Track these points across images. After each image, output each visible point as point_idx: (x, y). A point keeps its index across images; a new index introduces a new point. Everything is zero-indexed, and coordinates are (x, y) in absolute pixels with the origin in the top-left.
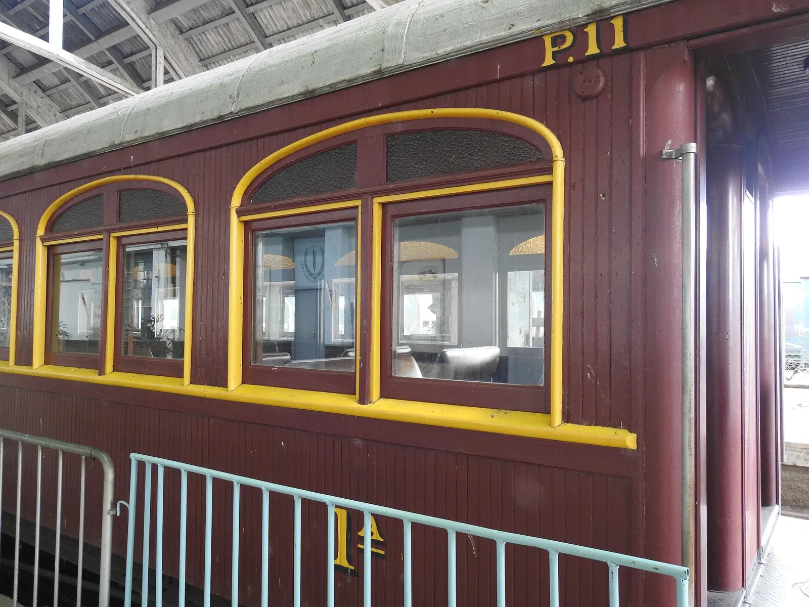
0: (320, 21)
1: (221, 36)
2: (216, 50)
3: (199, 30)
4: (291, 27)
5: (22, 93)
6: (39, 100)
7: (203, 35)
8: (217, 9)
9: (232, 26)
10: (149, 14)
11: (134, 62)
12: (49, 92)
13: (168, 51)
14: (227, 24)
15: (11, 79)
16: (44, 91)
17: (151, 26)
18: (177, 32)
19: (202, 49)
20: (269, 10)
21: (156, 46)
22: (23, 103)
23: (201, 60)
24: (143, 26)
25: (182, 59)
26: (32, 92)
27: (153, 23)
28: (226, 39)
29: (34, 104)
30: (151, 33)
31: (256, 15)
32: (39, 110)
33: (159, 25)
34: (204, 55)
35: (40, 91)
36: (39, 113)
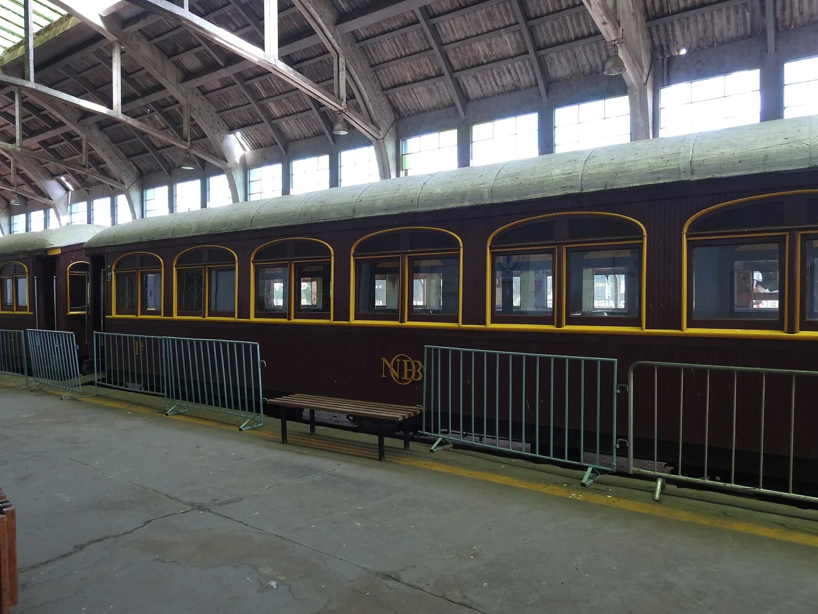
0: (502, 31)
1: (396, 44)
2: (389, 56)
3: (376, 39)
4: (469, 36)
5: (187, 96)
6: (200, 101)
7: (378, 44)
8: (398, 21)
9: (410, 36)
10: (336, 25)
11: (302, 68)
12: (209, 95)
13: (348, 59)
14: (405, 33)
15: (179, 84)
16: (204, 94)
17: (336, 37)
18: (355, 41)
19: (374, 56)
20: (451, 21)
21: (338, 54)
22: (188, 105)
23: (371, 66)
24: (330, 36)
25: (358, 65)
26: (195, 96)
27: (338, 33)
28: (400, 47)
29: (195, 106)
30: (336, 43)
31: (437, 26)
32: (200, 111)
33: (342, 35)
34: (374, 61)
35: (200, 94)
36: (200, 114)
